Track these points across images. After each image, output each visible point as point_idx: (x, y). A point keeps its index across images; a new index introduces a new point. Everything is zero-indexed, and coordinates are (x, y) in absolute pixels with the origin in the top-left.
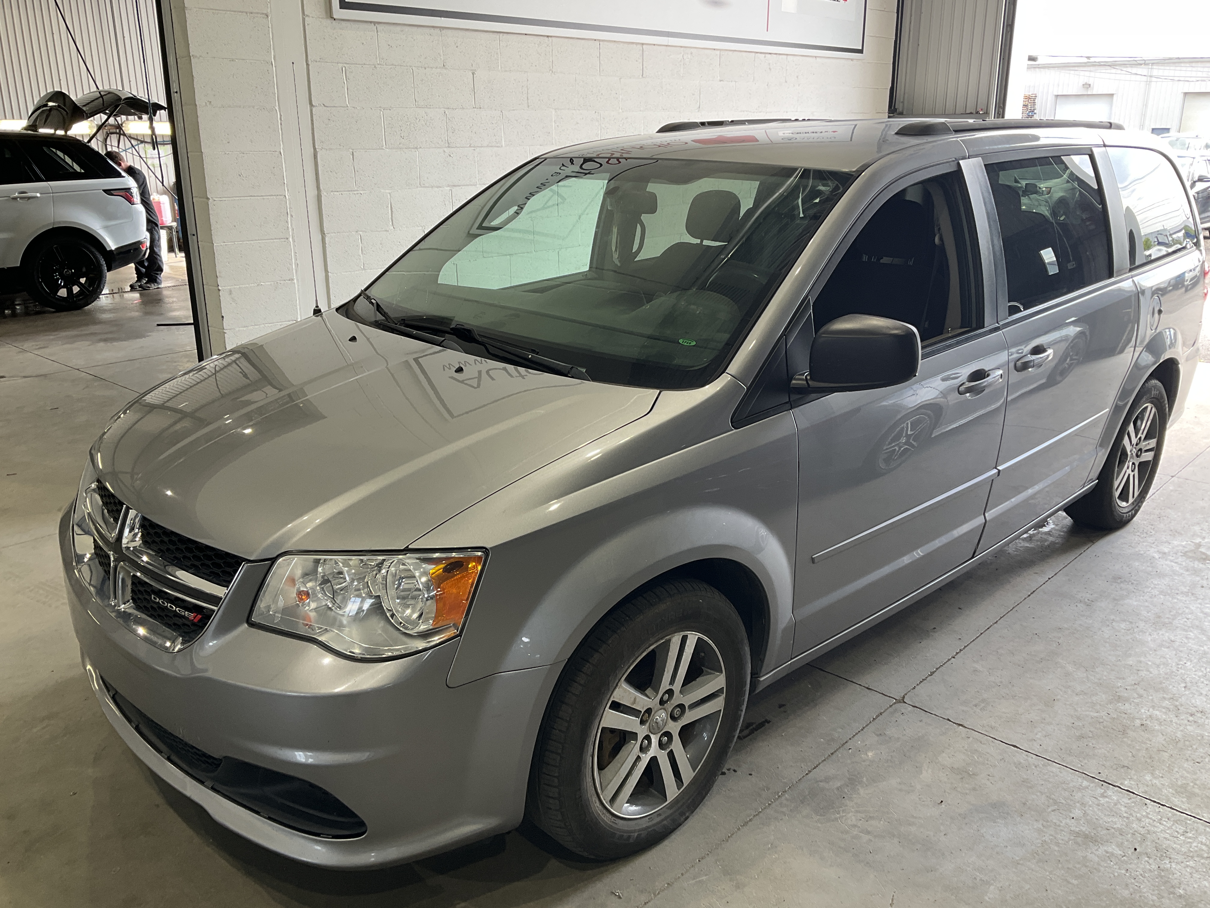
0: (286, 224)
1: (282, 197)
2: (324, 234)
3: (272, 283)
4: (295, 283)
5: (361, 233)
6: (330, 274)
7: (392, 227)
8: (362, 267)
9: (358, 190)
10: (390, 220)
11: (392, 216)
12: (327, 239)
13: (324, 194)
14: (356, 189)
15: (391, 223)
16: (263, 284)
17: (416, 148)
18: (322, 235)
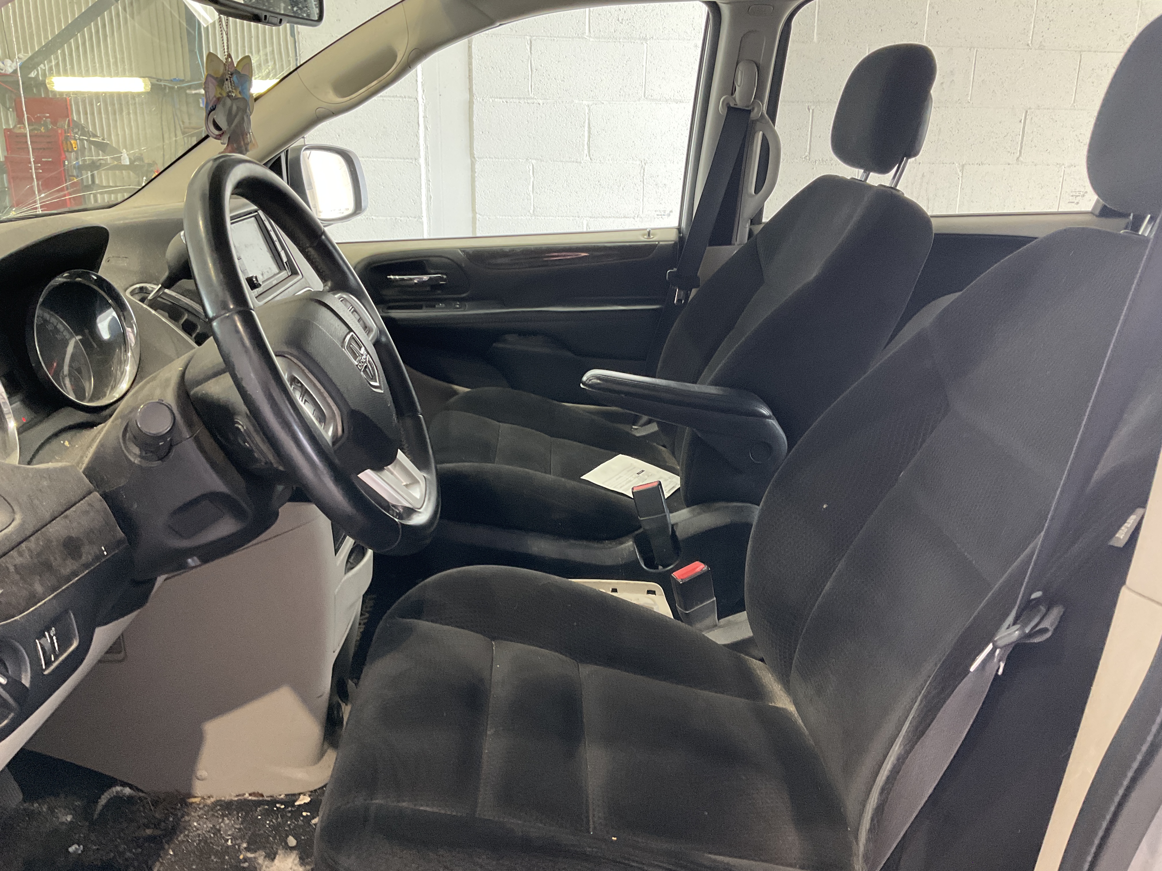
0: (416, 139)
1: (412, 100)
2: (474, 158)
3: (389, 218)
4: (422, 223)
5: (534, 162)
6: (478, 216)
7: (588, 158)
8: (531, 211)
9: (533, 98)
10: (586, 147)
11: (589, 140)
12: (477, 166)
13: (478, 100)
14: (532, 95)
15: (586, 152)
16: (374, 218)
17: (645, 39)
18: (472, 161)
